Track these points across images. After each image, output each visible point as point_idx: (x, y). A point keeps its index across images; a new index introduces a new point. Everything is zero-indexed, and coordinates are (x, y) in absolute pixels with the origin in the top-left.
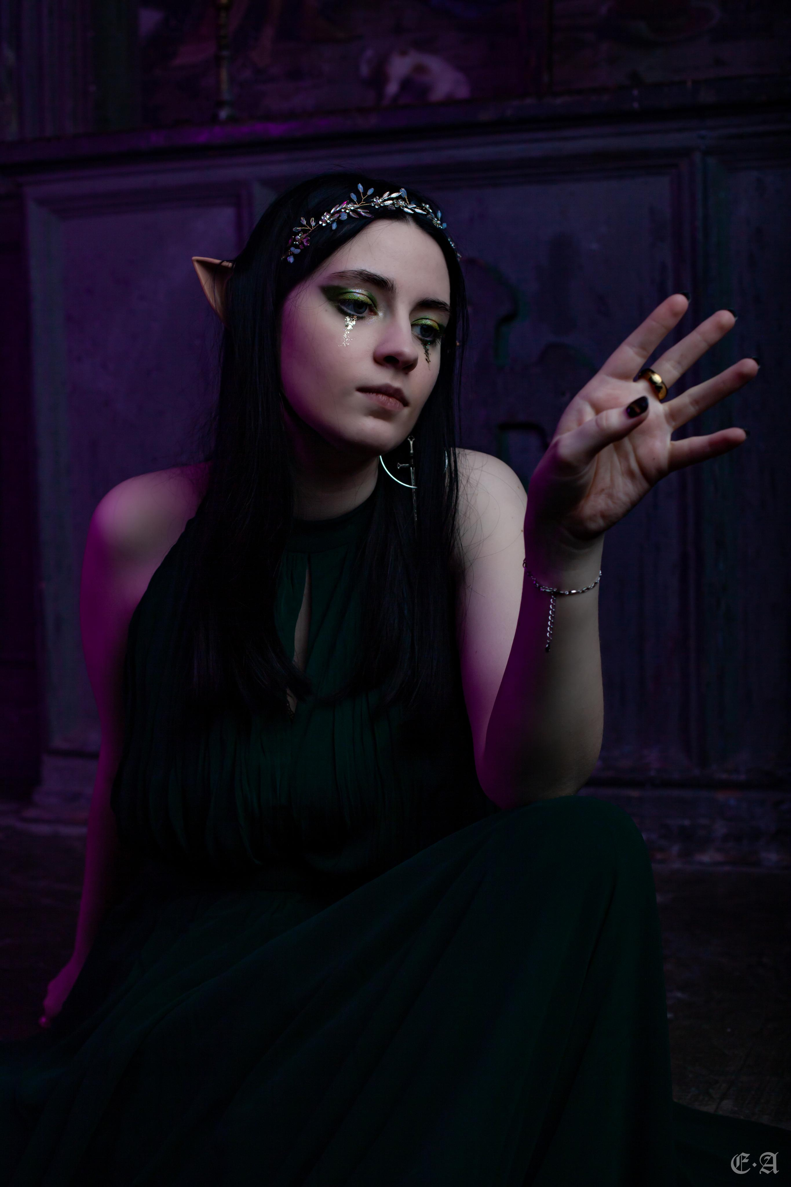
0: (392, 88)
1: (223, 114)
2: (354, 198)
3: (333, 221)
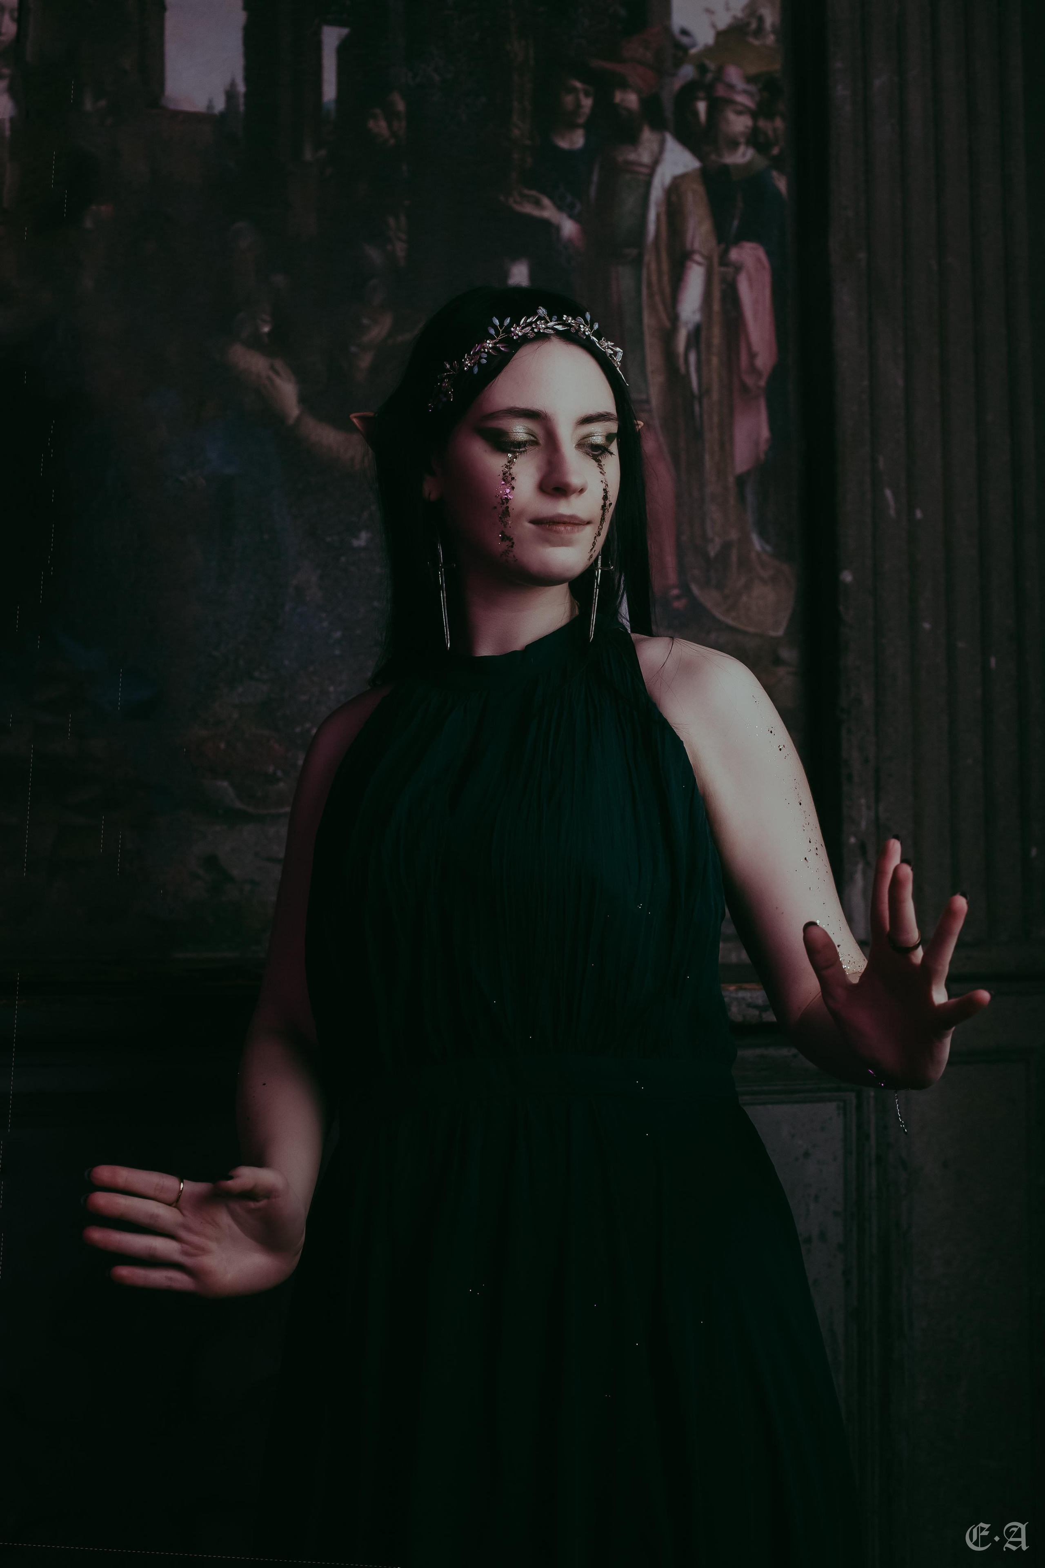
2: (492, 332)
3: (475, 364)
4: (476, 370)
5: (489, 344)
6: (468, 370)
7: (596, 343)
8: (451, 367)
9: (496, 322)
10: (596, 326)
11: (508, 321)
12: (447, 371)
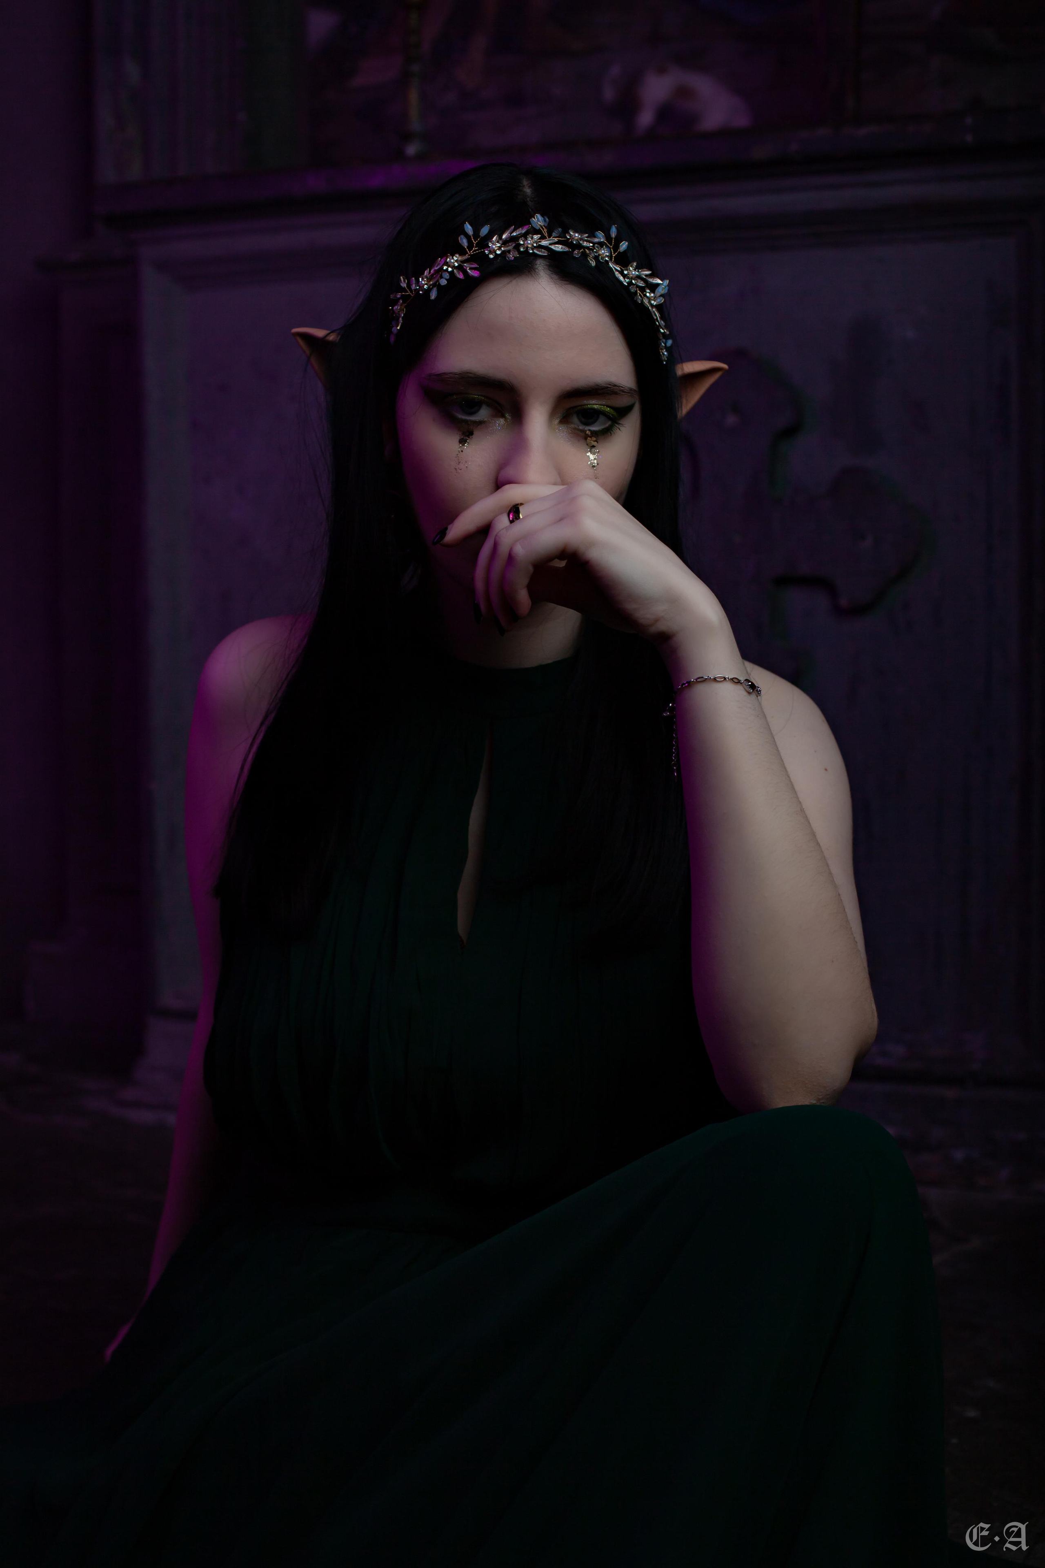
0: (646, 118)
1: (412, 150)
2: (464, 242)
3: (434, 285)
4: (433, 295)
5: (455, 260)
6: (424, 293)
7: (617, 273)
8: (409, 285)
9: (468, 228)
10: (624, 246)
11: (485, 230)
12: (403, 290)
